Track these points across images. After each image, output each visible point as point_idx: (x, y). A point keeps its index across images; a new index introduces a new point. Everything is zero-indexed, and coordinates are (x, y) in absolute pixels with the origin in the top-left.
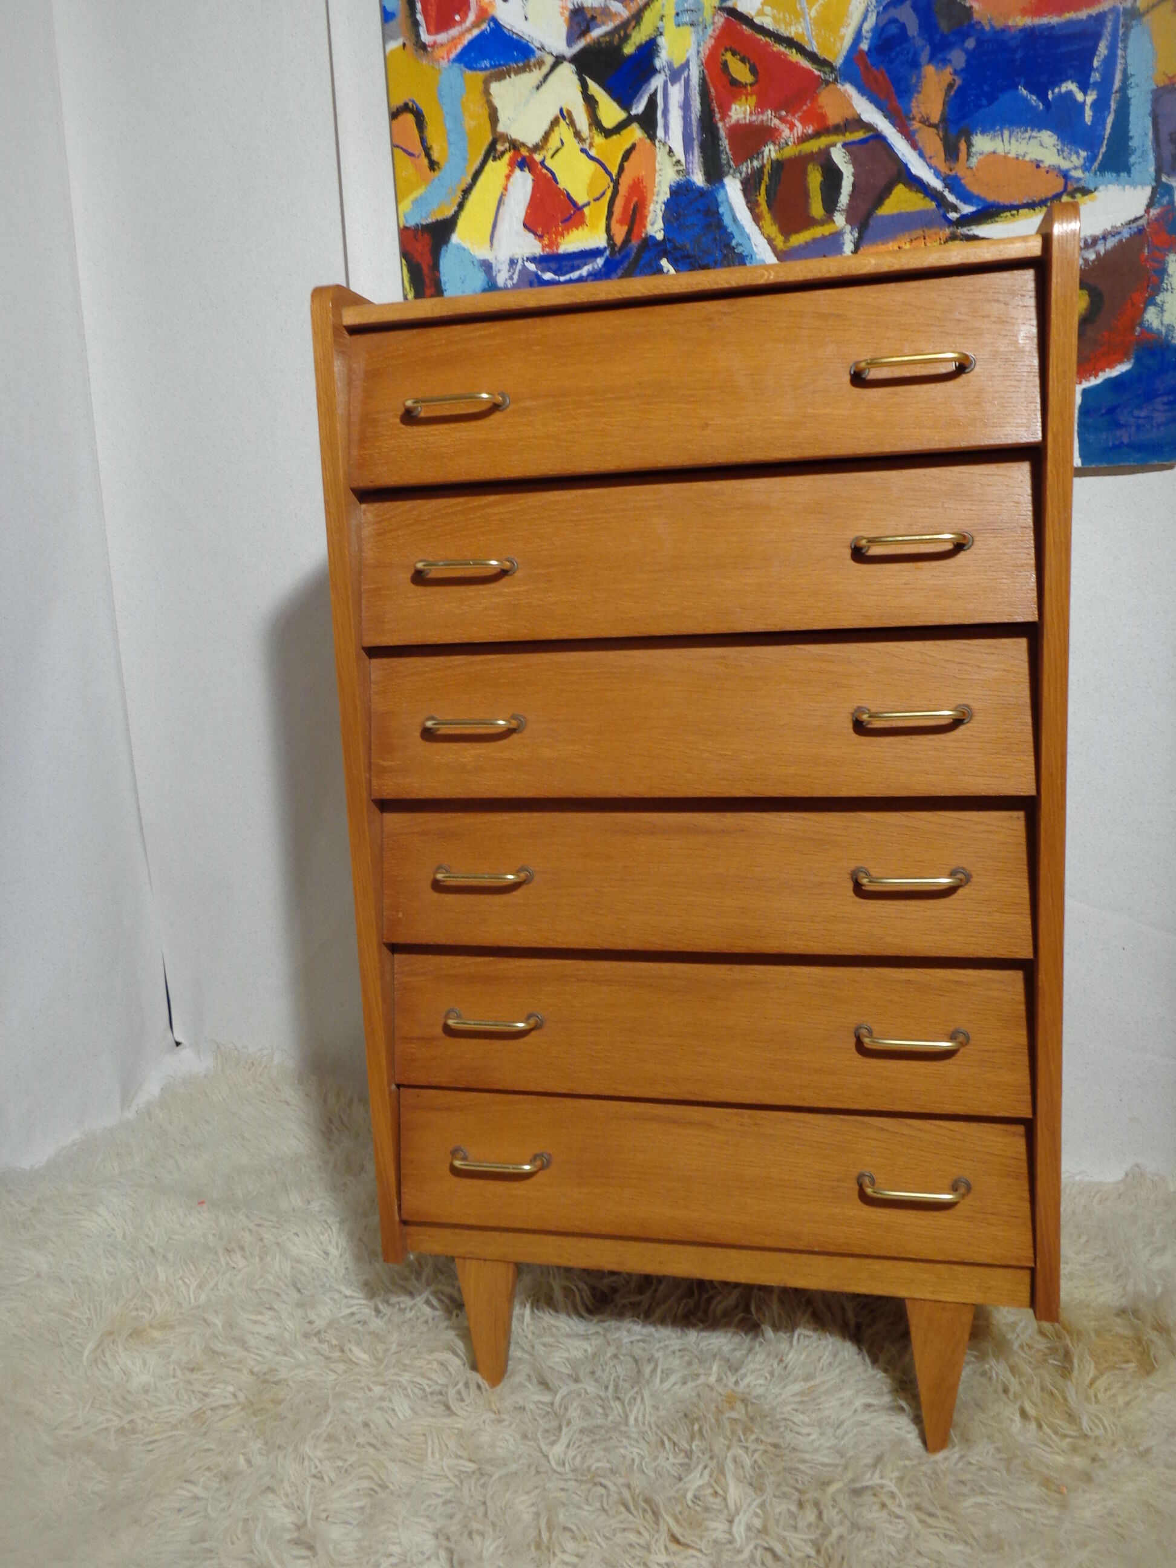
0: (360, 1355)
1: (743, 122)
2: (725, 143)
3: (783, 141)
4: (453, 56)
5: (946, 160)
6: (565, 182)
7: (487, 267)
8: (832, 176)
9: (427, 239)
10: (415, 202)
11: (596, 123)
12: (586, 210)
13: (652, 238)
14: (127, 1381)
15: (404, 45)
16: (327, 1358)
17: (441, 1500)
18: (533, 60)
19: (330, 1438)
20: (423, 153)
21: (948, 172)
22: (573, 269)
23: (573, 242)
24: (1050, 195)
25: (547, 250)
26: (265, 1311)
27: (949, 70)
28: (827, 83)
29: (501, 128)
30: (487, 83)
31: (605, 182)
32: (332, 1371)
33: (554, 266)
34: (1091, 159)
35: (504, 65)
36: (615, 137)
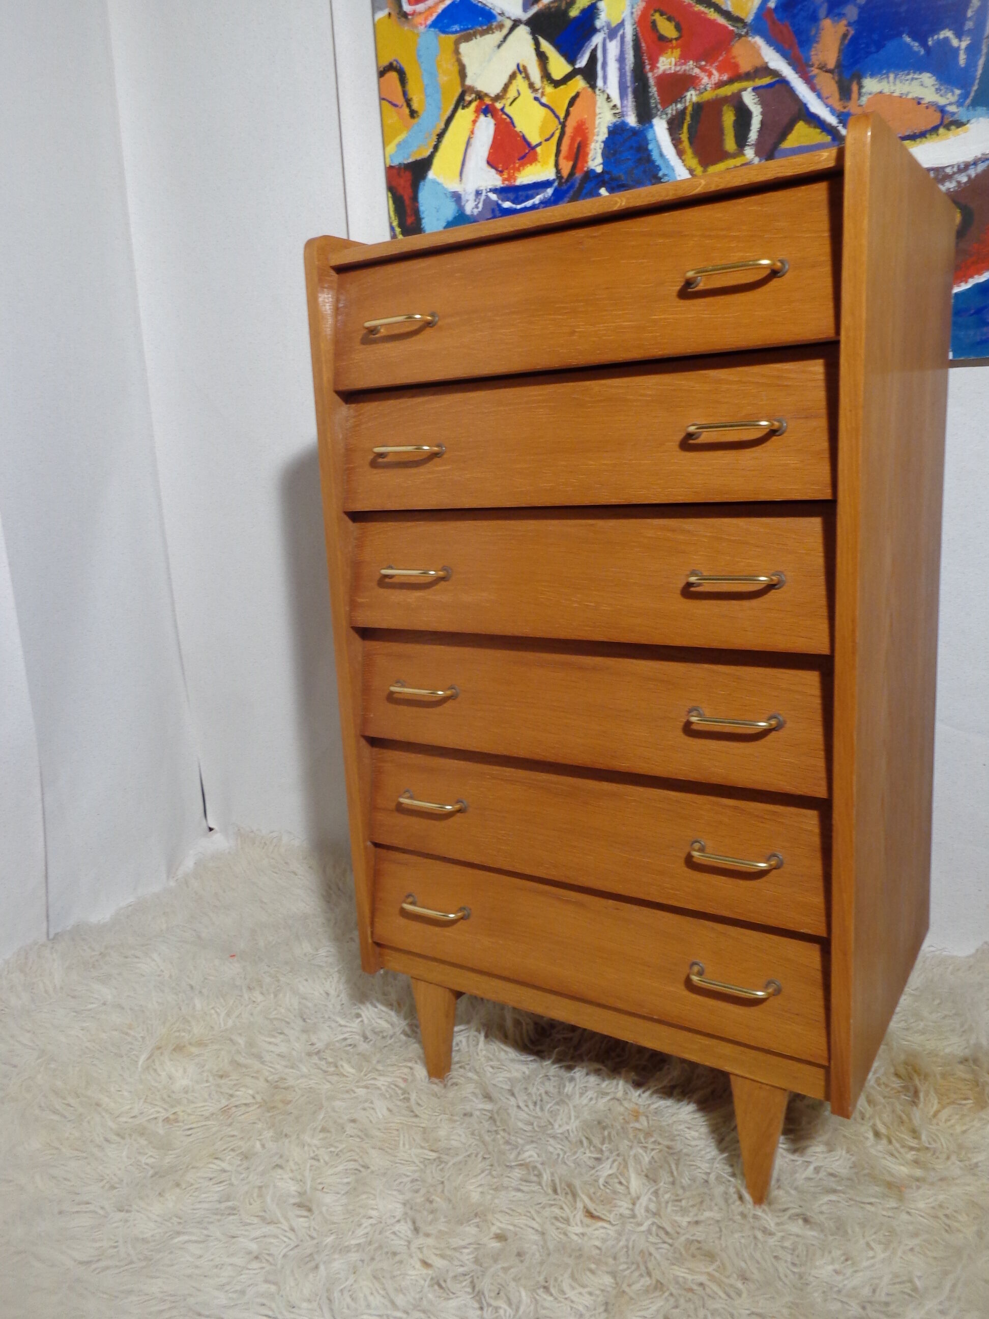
0: (348, 1069)
1: (668, 72)
2: (654, 90)
3: (702, 87)
4: (429, 22)
5: (841, 99)
6: (521, 126)
7: (457, 197)
8: (744, 116)
9: (408, 175)
10: (399, 145)
12: (539, 149)
13: (593, 171)
14: (172, 1084)
15: (390, 14)
16: (325, 1072)
17: (409, 1179)
18: (495, 24)
19: (323, 1130)
20: (405, 105)
21: (842, 110)
22: (528, 198)
23: (527, 176)
24: (929, 127)
25: (507, 182)
26: (277, 1035)
27: (844, 22)
28: (740, 36)
29: (469, 82)
30: (457, 43)
31: (554, 126)
32: (329, 1082)
33: (511, 195)
34: (965, 96)
35: (471, 29)
36: (562, 87)
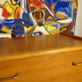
6: (8, 10)
8: (42, 14)
11: (12, 3)
12: (11, 14)
23: (9, 18)
25: (6, 19)
31: (14, 11)
36: (15, 6)
